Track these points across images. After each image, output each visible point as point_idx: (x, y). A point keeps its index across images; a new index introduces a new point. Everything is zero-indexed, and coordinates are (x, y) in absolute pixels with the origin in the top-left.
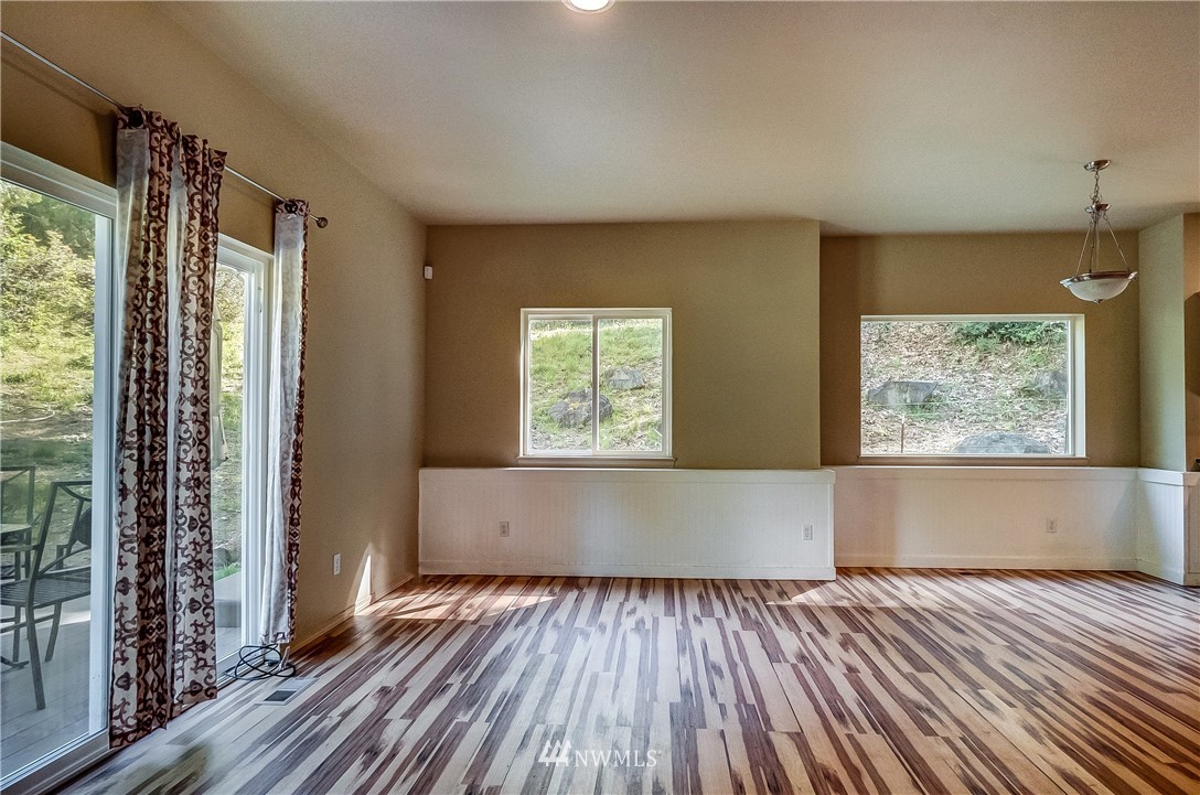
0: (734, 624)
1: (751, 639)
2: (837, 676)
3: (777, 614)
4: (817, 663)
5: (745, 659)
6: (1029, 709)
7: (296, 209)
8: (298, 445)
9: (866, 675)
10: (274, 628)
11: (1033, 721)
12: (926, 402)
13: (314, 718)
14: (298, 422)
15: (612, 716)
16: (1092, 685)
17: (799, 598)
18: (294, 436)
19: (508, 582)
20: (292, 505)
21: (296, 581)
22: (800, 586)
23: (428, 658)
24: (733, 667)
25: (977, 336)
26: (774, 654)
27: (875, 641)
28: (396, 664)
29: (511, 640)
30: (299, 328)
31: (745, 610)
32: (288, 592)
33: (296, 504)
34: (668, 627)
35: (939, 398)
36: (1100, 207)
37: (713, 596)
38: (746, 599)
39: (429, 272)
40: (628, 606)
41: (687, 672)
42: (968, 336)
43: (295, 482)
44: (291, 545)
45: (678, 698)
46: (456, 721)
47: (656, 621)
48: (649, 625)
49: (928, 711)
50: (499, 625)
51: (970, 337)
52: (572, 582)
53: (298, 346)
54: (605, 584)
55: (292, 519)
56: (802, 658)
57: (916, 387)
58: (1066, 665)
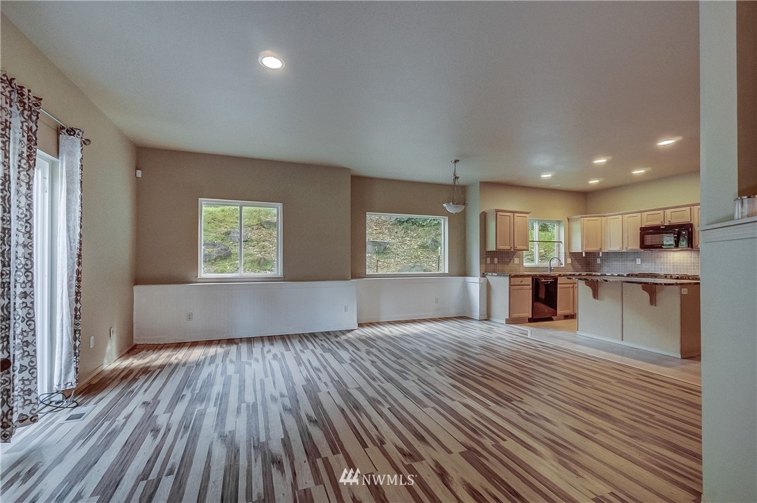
0: (319, 351)
1: (328, 356)
2: (368, 365)
3: (337, 345)
4: (360, 362)
5: (329, 364)
6: (438, 366)
7: (75, 134)
8: (79, 272)
9: (379, 363)
10: (65, 380)
11: (440, 370)
12: (383, 250)
13: (107, 424)
14: (79, 258)
15: (277, 395)
16: (456, 356)
17: (344, 337)
18: (77, 267)
19: (194, 344)
20: (76, 307)
21: (79, 351)
22: (343, 332)
23: (164, 385)
24: (325, 368)
25: (403, 222)
26: (341, 361)
27: (379, 351)
28: (146, 391)
29: (209, 371)
30: (79, 204)
31: (322, 345)
32: (74, 358)
33: (78, 306)
34: (290, 357)
35: (389, 249)
36: (456, 178)
37: (306, 341)
38: (321, 340)
39: (139, 174)
40: (266, 349)
41: (305, 373)
42: (399, 221)
43: (78, 293)
44: (75, 331)
45: (305, 383)
46: (197, 410)
47: (282, 354)
48: (279, 356)
49: (404, 372)
50: (199, 364)
51: (401, 222)
52: (230, 341)
53: (78, 214)
54: (250, 340)
55: (76, 316)
56: (353, 361)
57: (379, 244)
58: (446, 350)
